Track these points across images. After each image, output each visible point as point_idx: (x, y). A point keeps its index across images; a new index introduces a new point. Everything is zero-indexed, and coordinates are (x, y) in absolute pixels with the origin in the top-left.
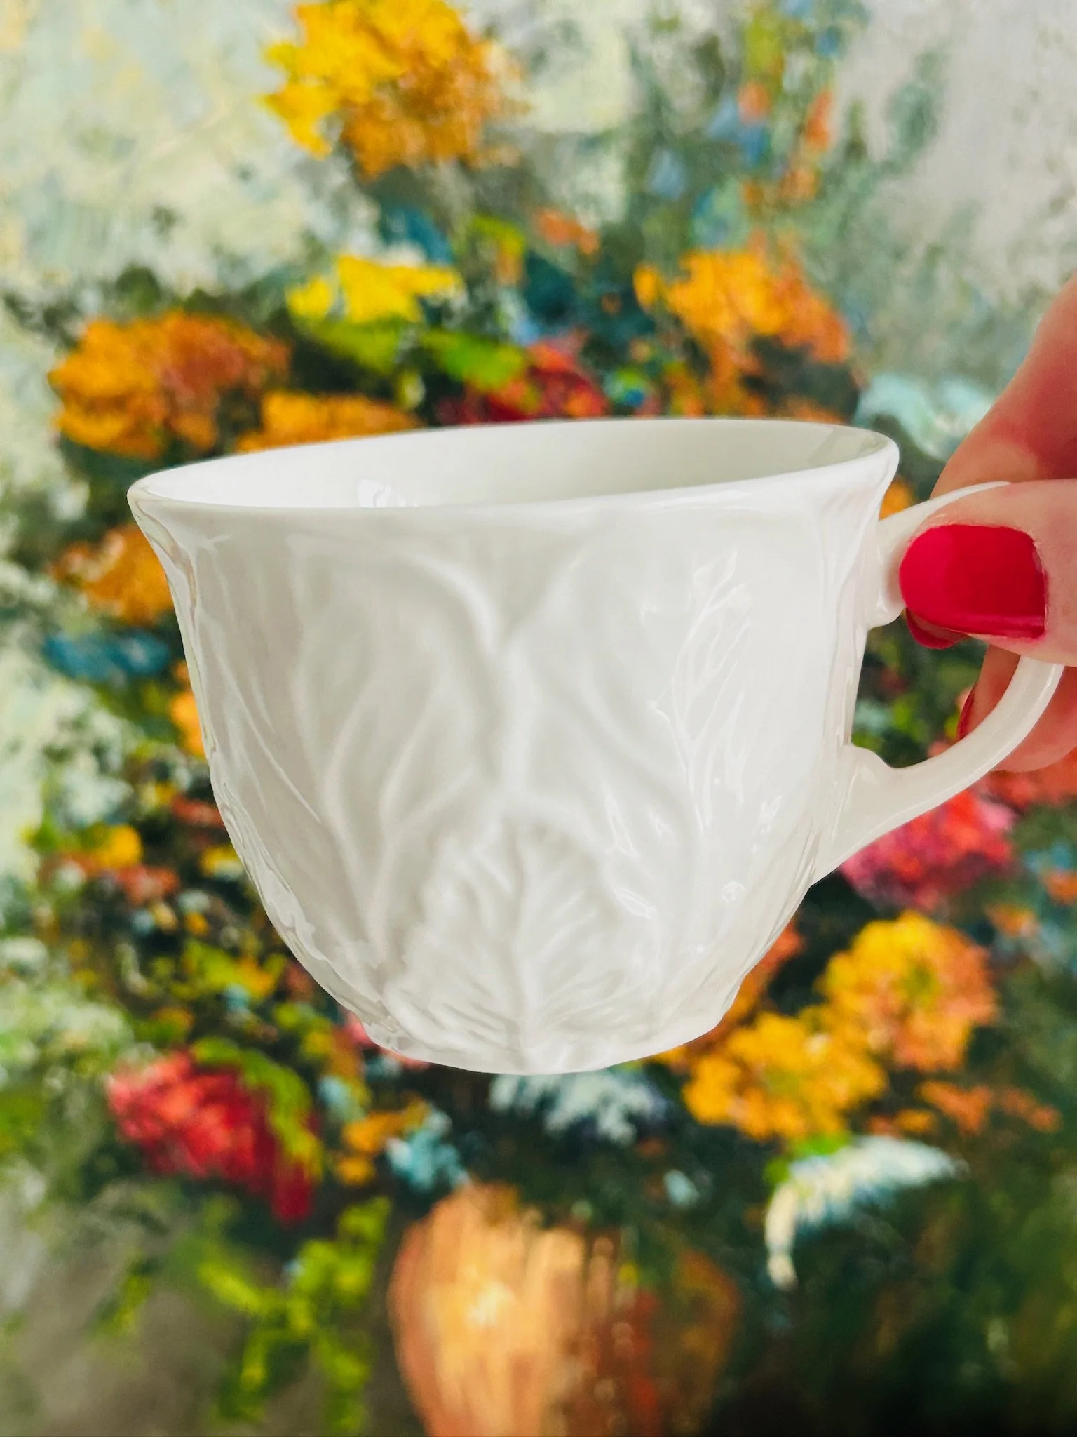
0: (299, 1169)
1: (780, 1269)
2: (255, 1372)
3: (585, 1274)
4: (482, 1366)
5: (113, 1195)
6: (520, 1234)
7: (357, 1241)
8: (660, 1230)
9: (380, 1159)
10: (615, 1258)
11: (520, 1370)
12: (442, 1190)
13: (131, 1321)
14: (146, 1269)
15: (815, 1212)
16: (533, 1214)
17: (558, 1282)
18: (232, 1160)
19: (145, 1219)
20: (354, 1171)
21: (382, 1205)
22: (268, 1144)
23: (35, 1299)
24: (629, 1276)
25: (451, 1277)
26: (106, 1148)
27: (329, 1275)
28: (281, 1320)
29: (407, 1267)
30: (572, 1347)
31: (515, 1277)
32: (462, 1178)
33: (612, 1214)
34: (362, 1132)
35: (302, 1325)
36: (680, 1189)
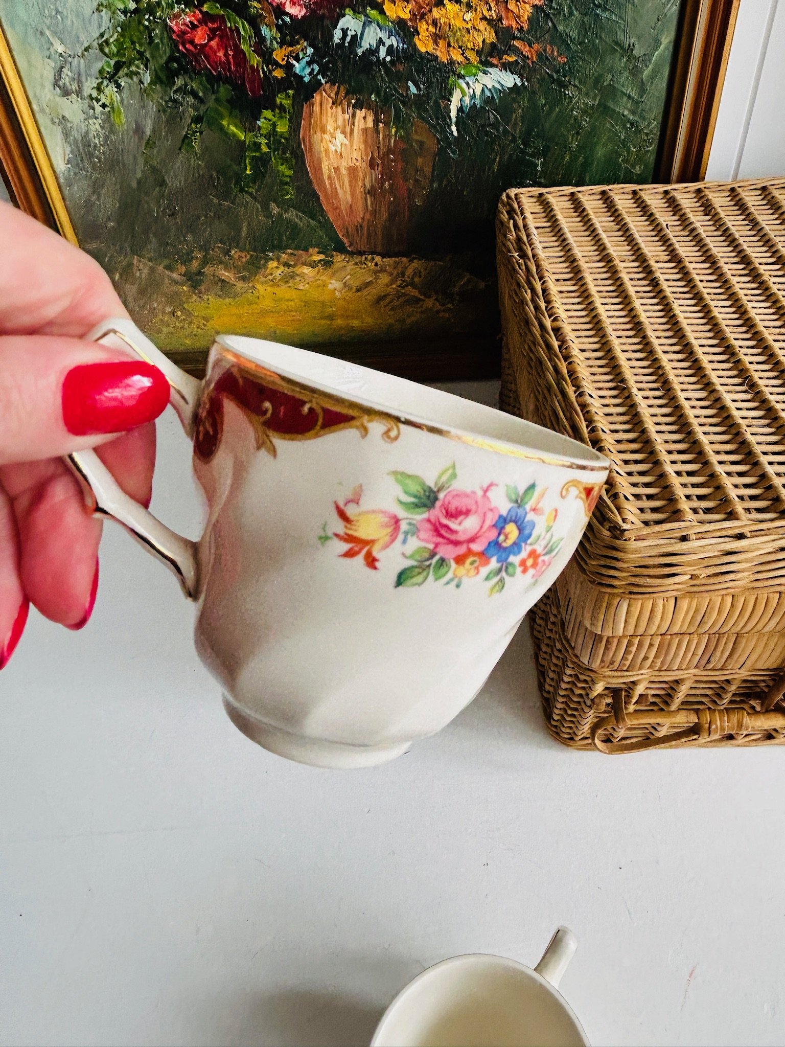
3: (375, 129)
4: (338, 169)
5: (180, 81)
6: (348, 110)
8: (405, 111)
9: (289, 68)
10: (386, 123)
11: (352, 171)
12: (315, 86)
14: (197, 120)
15: (466, 101)
17: (366, 133)
19: (193, 93)
20: (278, 74)
21: (291, 92)
22: (241, 57)
23: (156, 131)
25: (321, 127)
26: (171, 59)
27: (272, 125)
28: (256, 145)
29: (305, 123)
30: (372, 164)
33: (386, 100)
34: (279, 55)
35: (265, 149)
36: (413, 89)
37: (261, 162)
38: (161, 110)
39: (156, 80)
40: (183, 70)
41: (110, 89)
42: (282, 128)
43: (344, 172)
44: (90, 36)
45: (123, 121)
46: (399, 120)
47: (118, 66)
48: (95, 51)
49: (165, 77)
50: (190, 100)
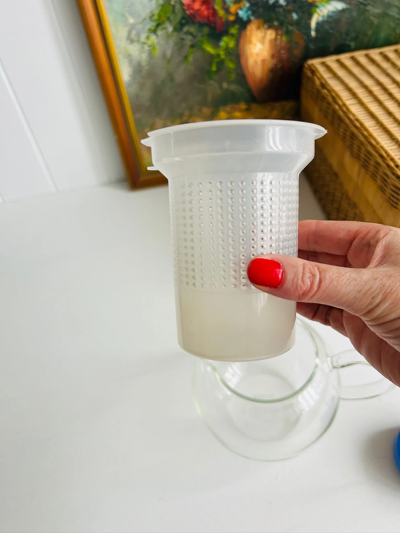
0: (221, 18)
1: (313, 33)
2: (214, 68)
3: (276, 39)
4: (256, 62)
5: (185, 29)
6: (263, 31)
7: (232, 35)
8: (290, 28)
9: (237, 14)
10: (281, 35)
11: (263, 61)
12: (249, 21)
13: (191, 59)
14: (192, 46)
15: (321, 19)
16: (266, 26)
17: (271, 41)
18: (208, 17)
19: (191, 34)
20: (232, 18)
21: (237, 26)
22: (215, 13)
23: (172, 55)
24: (284, 39)
25: (250, 42)
26: (183, 18)
27: (227, 44)
28: (219, 55)
29: (242, 41)
30: (273, 56)
31: (262, 41)
32: (252, 18)
33: (282, 24)
34: (233, 9)
35: (223, 56)
36: (295, 16)
37: (221, 63)
38: (176, 44)
39: (175, 29)
40: (187, 23)
41: (153, 38)
42: (232, 44)
43: (259, 62)
44: (145, 13)
45: (157, 52)
46: (288, 33)
47: (158, 25)
48: (148, 20)
49: (179, 27)
50: (189, 37)
